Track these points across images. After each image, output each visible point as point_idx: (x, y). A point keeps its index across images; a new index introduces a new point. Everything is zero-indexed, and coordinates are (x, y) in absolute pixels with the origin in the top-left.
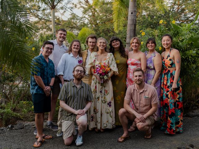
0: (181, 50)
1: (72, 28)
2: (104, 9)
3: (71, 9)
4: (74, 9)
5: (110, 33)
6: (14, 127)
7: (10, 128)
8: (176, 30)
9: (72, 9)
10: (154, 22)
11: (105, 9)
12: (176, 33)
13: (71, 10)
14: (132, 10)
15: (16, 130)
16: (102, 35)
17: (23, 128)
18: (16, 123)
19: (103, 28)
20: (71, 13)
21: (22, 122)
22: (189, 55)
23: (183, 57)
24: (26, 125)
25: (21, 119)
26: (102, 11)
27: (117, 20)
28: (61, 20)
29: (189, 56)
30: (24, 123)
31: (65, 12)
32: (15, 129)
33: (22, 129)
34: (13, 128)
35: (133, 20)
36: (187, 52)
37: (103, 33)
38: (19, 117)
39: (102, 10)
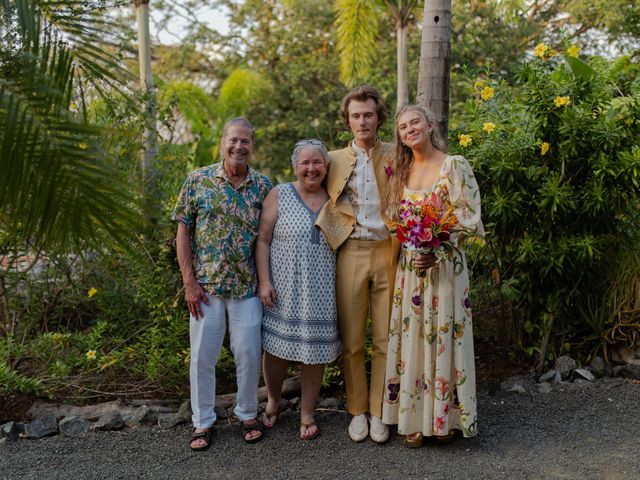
0: (606, 147)
1: (196, 71)
2: (304, 9)
3: (188, 9)
4: (199, 8)
5: (322, 88)
6: (23, 431)
7: (8, 435)
8: (582, 81)
9: (191, 9)
10: (463, 53)
11: (308, 10)
12: (583, 89)
13: (190, 13)
14: (435, 8)
15: (30, 443)
16: (299, 93)
17: (57, 433)
18: (30, 411)
19: (302, 72)
20: (189, 20)
21: (49, 409)
22: (632, 168)
23: (612, 172)
24: (68, 423)
25: (45, 399)
26: (296, 14)
27: (351, 46)
28: (158, 44)
29: (632, 171)
30: (57, 412)
31: (168, 17)
32: (28, 438)
33: (51, 435)
34: (21, 435)
35: (440, 43)
36: (624, 154)
37: (301, 89)
38: (40, 390)
39: (299, 12)
